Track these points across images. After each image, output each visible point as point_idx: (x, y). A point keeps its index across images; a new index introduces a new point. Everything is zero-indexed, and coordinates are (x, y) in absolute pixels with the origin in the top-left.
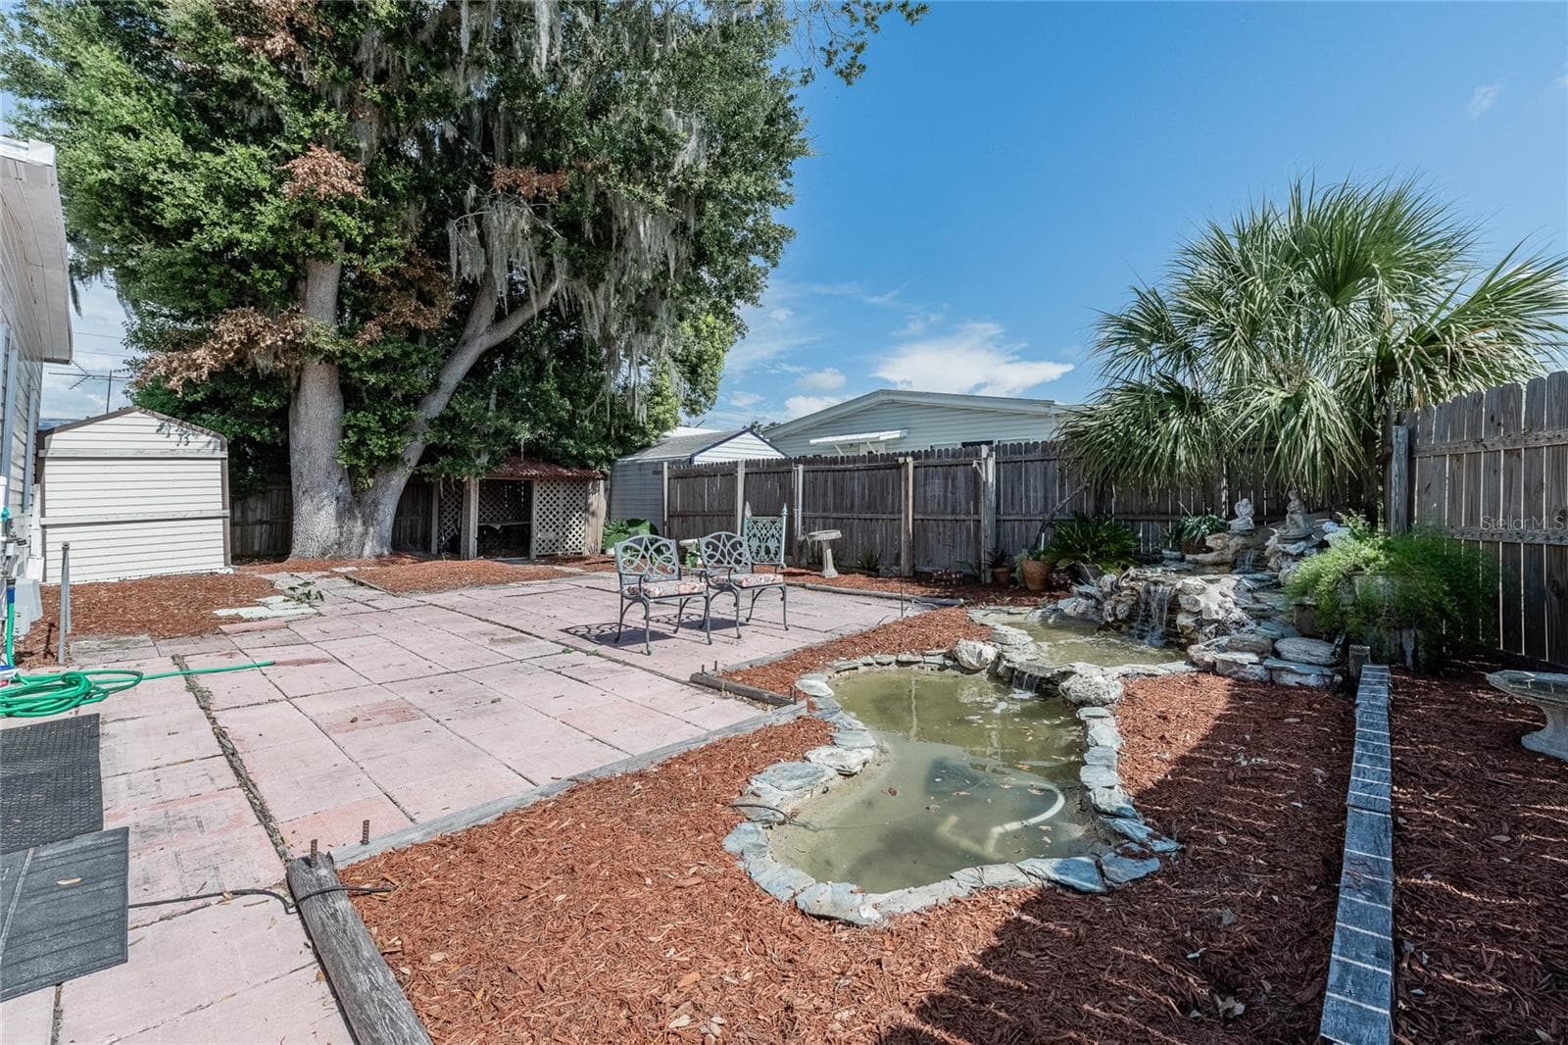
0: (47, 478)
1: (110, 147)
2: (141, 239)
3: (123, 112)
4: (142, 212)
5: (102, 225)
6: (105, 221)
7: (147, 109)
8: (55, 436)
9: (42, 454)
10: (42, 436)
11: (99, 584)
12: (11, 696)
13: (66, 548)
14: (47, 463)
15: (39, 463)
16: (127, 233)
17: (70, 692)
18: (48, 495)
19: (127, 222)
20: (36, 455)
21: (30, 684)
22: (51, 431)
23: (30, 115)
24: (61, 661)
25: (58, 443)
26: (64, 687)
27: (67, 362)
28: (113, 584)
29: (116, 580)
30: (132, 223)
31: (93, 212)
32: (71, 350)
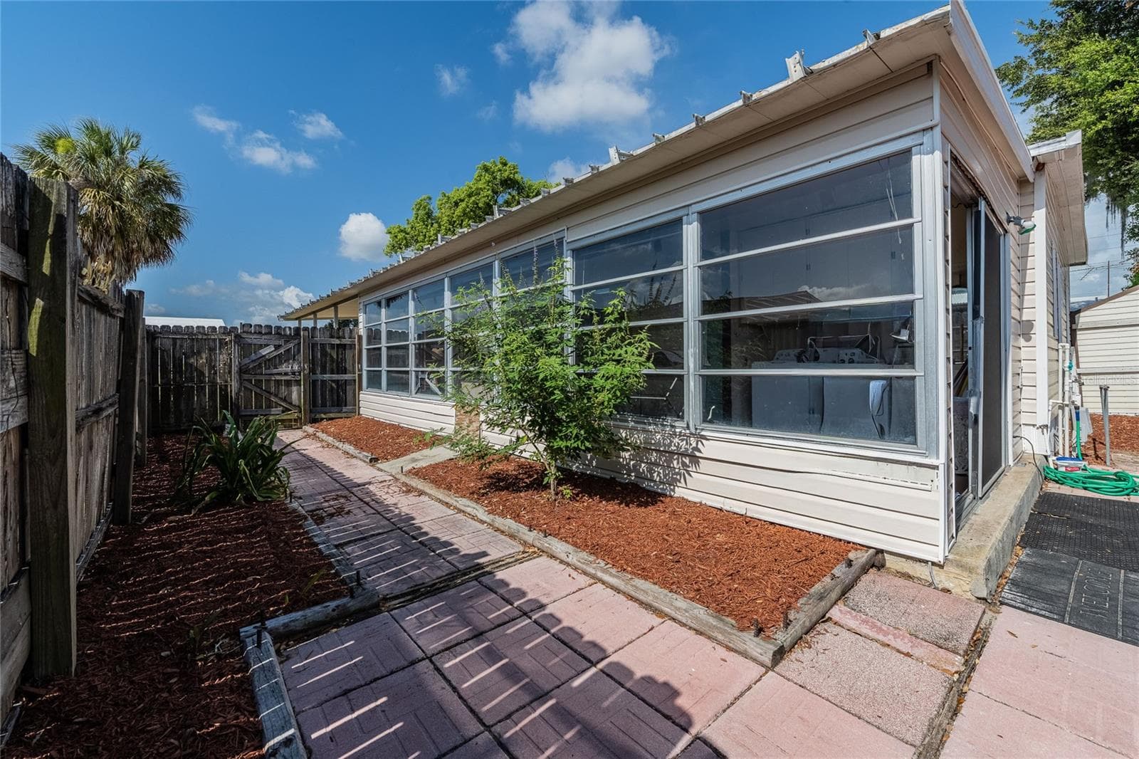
0: (1079, 343)
1: (1102, 104)
2: (1131, 160)
3: (1108, 74)
4: (1130, 138)
5: (1100, 162)
6: (1102, 158)
7: (1126, 61)
8: (1082, 314)
9: (1074, 326)
10: (1073, 315)
11: (1121, 416)
12: (1085, 478)
13: (1104, 390)
14: (1078, 333)
15: (1073, 333)
16: (1120, 159)
17: (1122, 484)
18: (1080, 354)
19: (1118, 152)
20: (1071, 328)
21: (1092, 473)
22: (1079, 311)
23: (1043, 111)
24: (1108, 463)
25: (1084, 319)
26: (1116, 480)
27: (1084, 263)
28: (1132, 417)
29: (1134, 415)
30: (1122, 150)
31: (1093, 155)
32: (1087, 255)
